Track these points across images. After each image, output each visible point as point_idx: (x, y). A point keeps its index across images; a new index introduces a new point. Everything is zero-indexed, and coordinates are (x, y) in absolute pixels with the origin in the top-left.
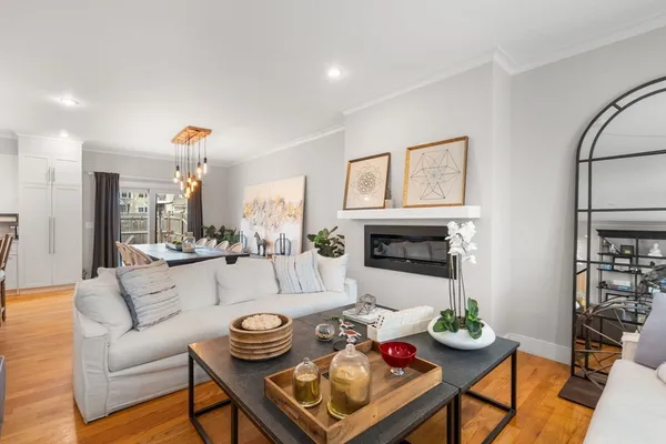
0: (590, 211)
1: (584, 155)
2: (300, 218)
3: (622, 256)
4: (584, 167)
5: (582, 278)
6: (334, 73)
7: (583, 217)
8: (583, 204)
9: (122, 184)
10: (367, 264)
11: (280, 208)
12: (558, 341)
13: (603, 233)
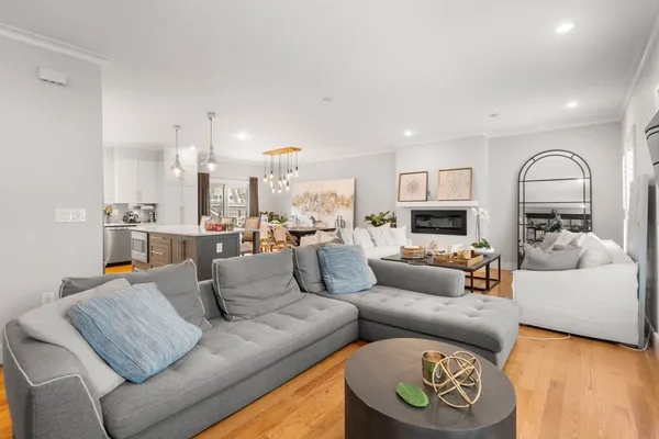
0: (524, 203)
1: (521, 179)
2: (352, 206)
3: (540, 229)
4: (521, 184)
5: (521, 227)
6: (408, 133)
7: (521, 205)
8: (521, 201)
9: (211, 181)
10: (413, 232)
11: (333, 199)
12: (512, 261)
13: (530, 216)
